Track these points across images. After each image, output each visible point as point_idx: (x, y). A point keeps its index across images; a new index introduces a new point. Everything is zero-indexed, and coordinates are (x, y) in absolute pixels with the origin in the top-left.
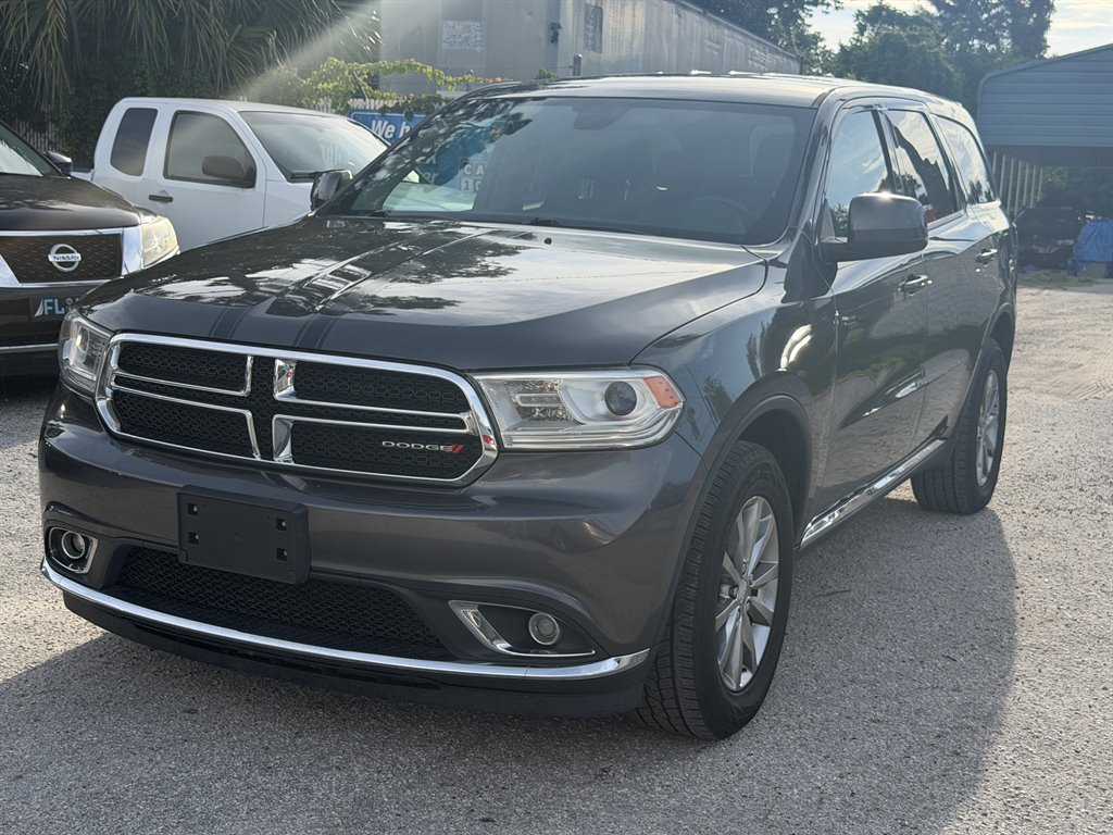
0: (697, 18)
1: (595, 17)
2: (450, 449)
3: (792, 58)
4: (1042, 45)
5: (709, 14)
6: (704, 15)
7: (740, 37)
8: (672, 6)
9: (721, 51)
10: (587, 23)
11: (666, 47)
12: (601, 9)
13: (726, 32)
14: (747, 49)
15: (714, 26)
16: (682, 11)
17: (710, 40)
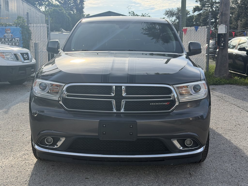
0: (26, 4)
1: (7, 3)
2: (167, 103)
3: (44, 14)
4: (83, 12)
5: (28, 3)
6: (27, 3)
7: (34, 9)
8: (21, 1)
9: (31, 12)
10: (6, 4)
11: (21, 11)
12: (8, 1)
13: (32, 7)
14: (35, 11)
15: (29, 6)
16: (23, 2)
17: (29, 9)
